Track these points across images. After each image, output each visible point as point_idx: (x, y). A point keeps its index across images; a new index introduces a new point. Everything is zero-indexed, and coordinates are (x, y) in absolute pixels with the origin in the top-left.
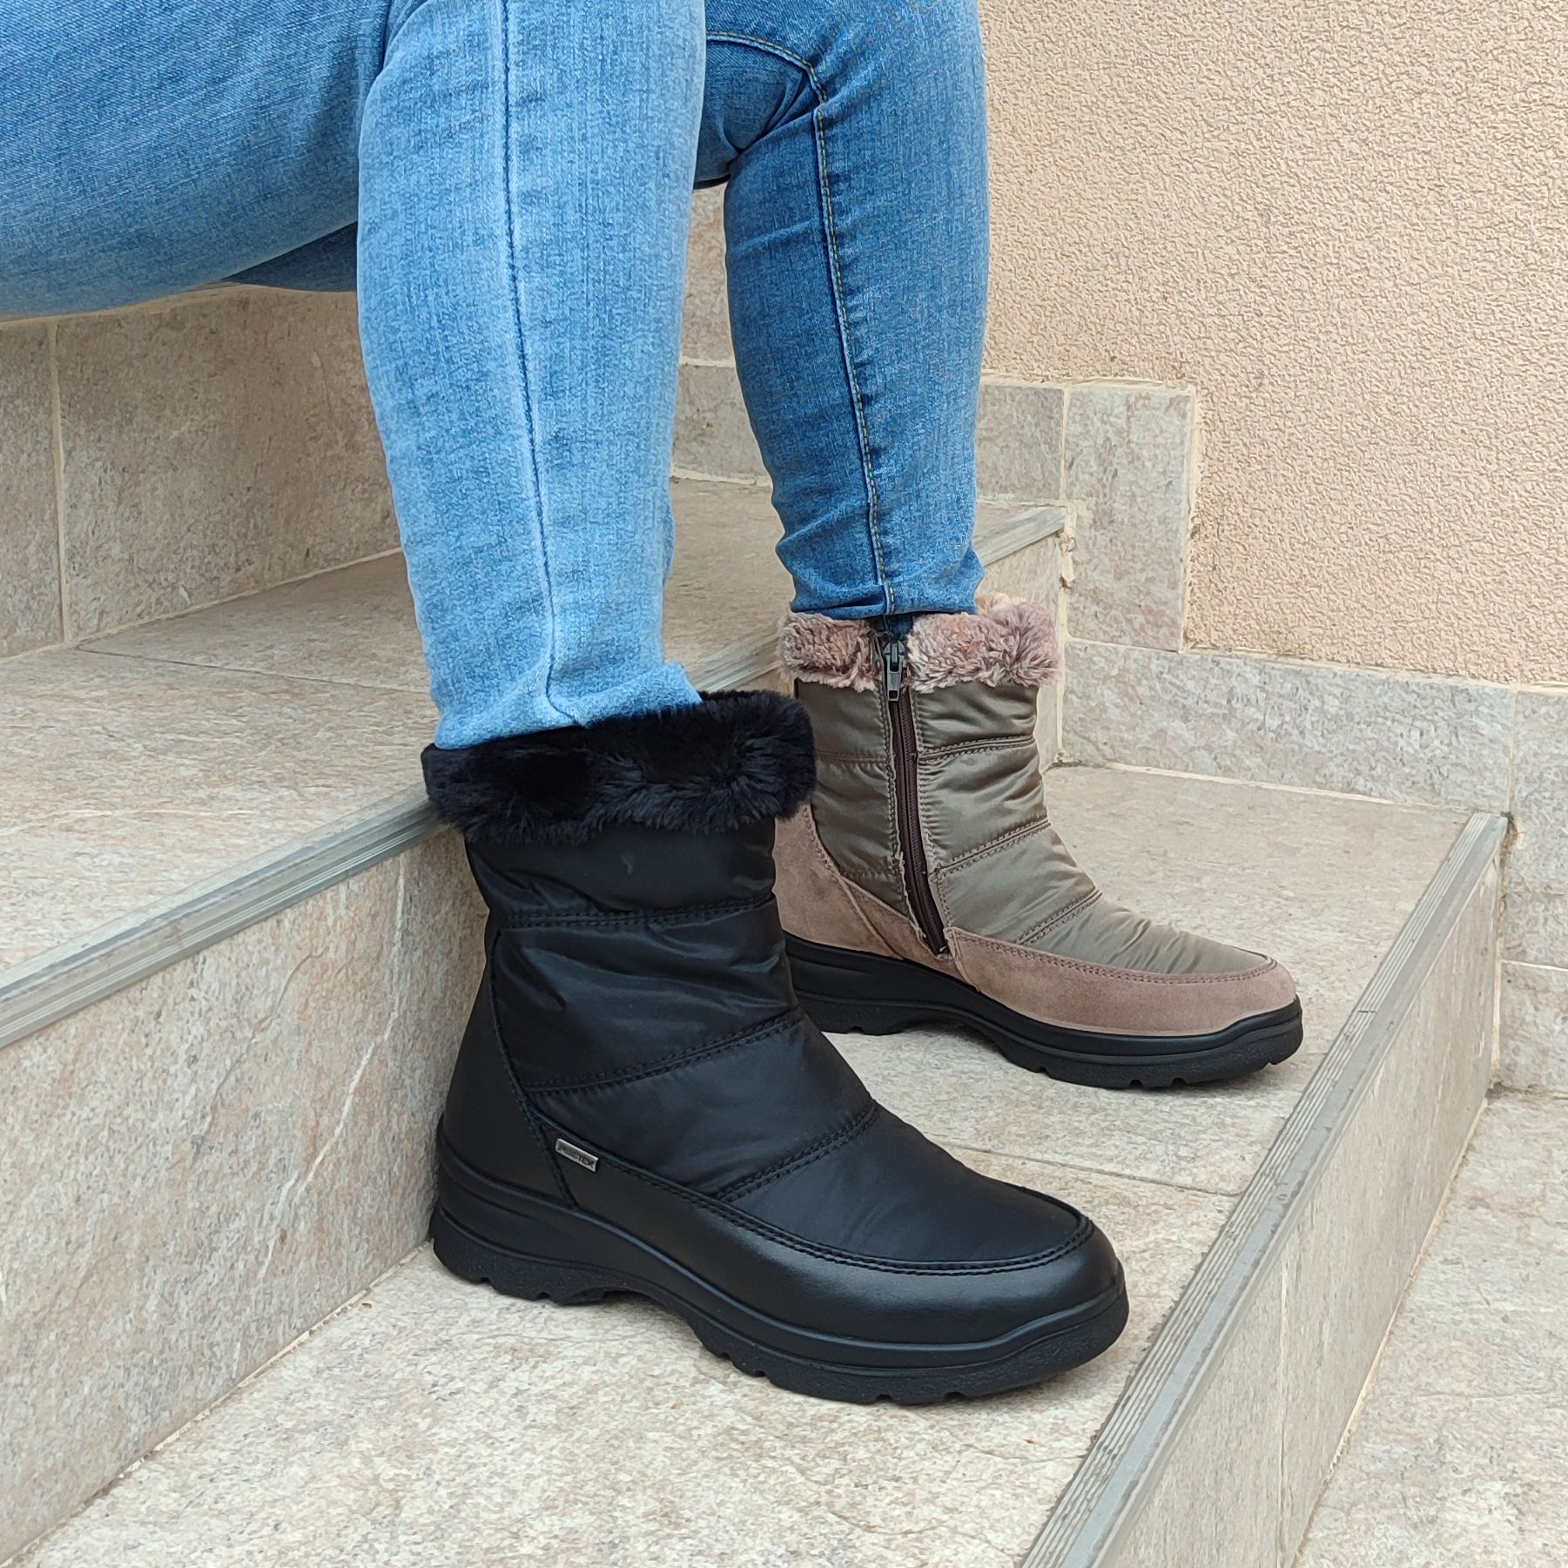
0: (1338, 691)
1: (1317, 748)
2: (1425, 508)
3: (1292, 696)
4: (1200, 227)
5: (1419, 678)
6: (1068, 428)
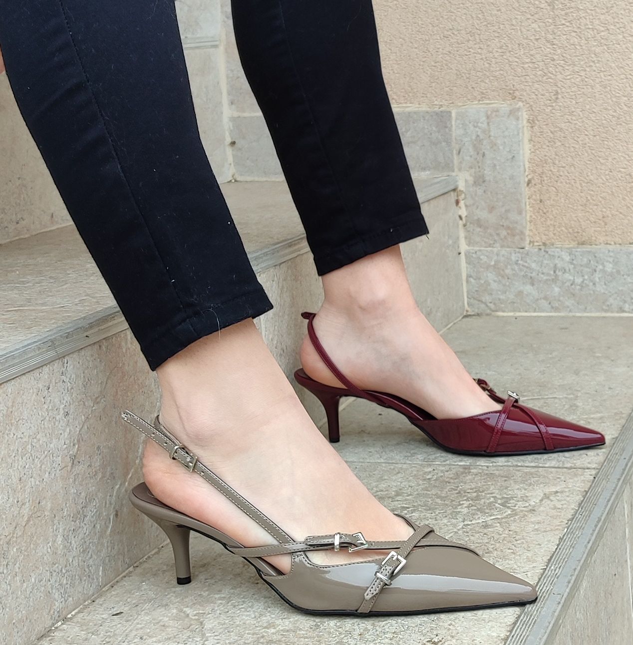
0: (611, 260)
1: (602, 291)
3: (587, 265)
4: (518, 15)
6: (456, 131)
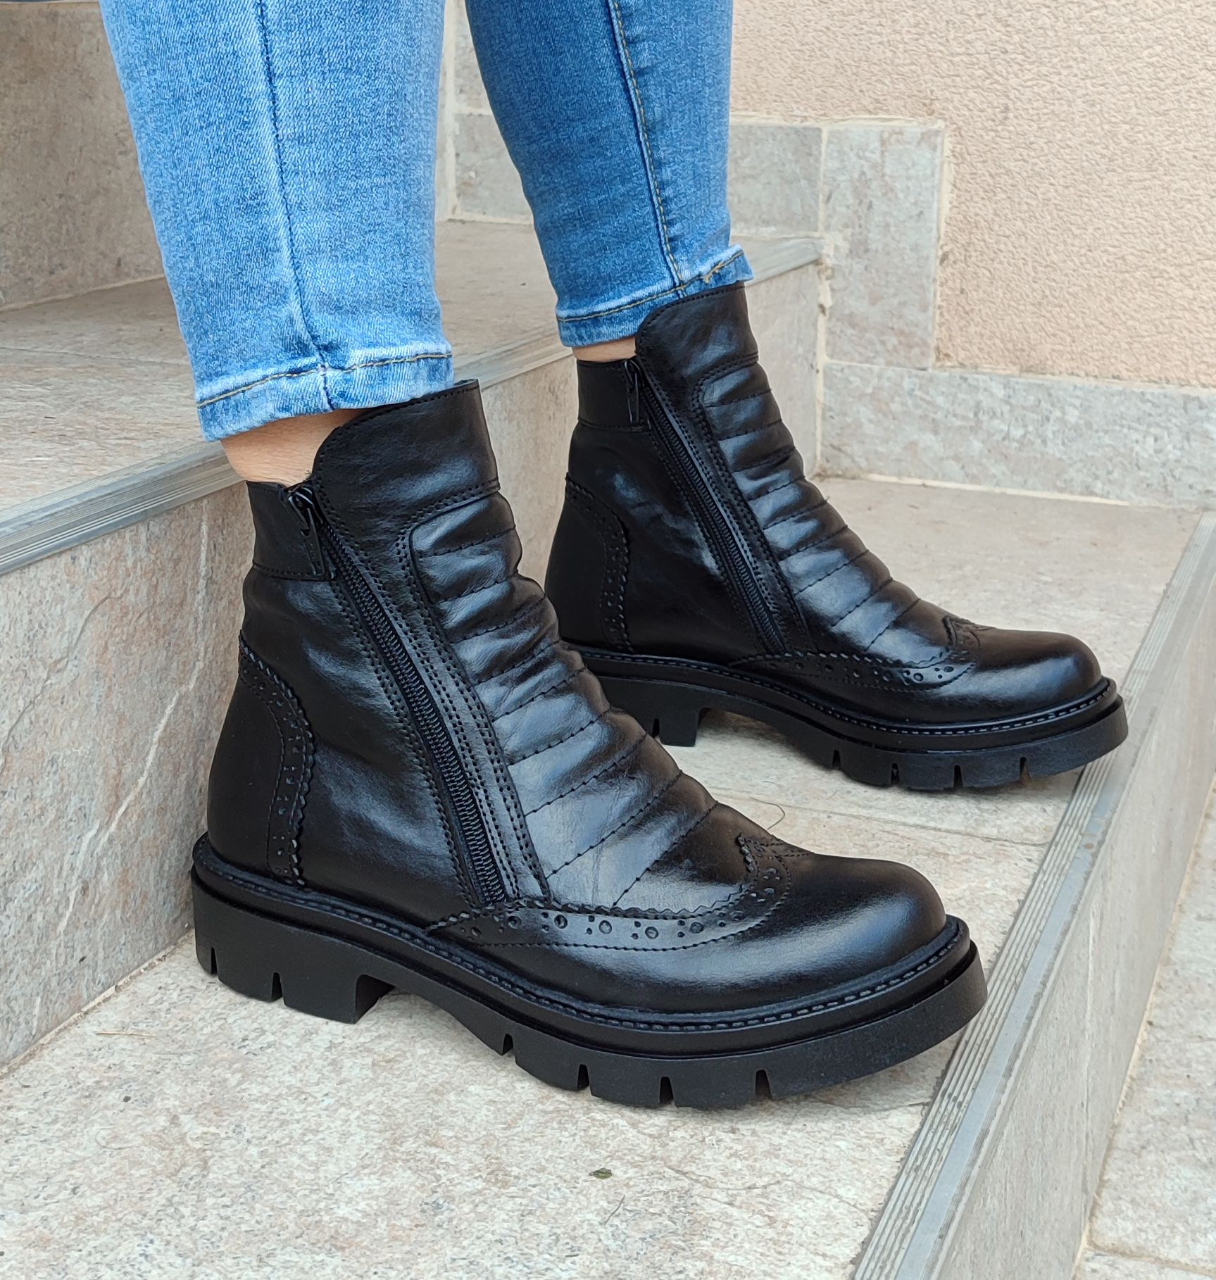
0: (1077, 403)
1: (1058, 455)
2: (1159, 230)
3: (1036, 408)
5: (1155, 389)
6: (827, 163)
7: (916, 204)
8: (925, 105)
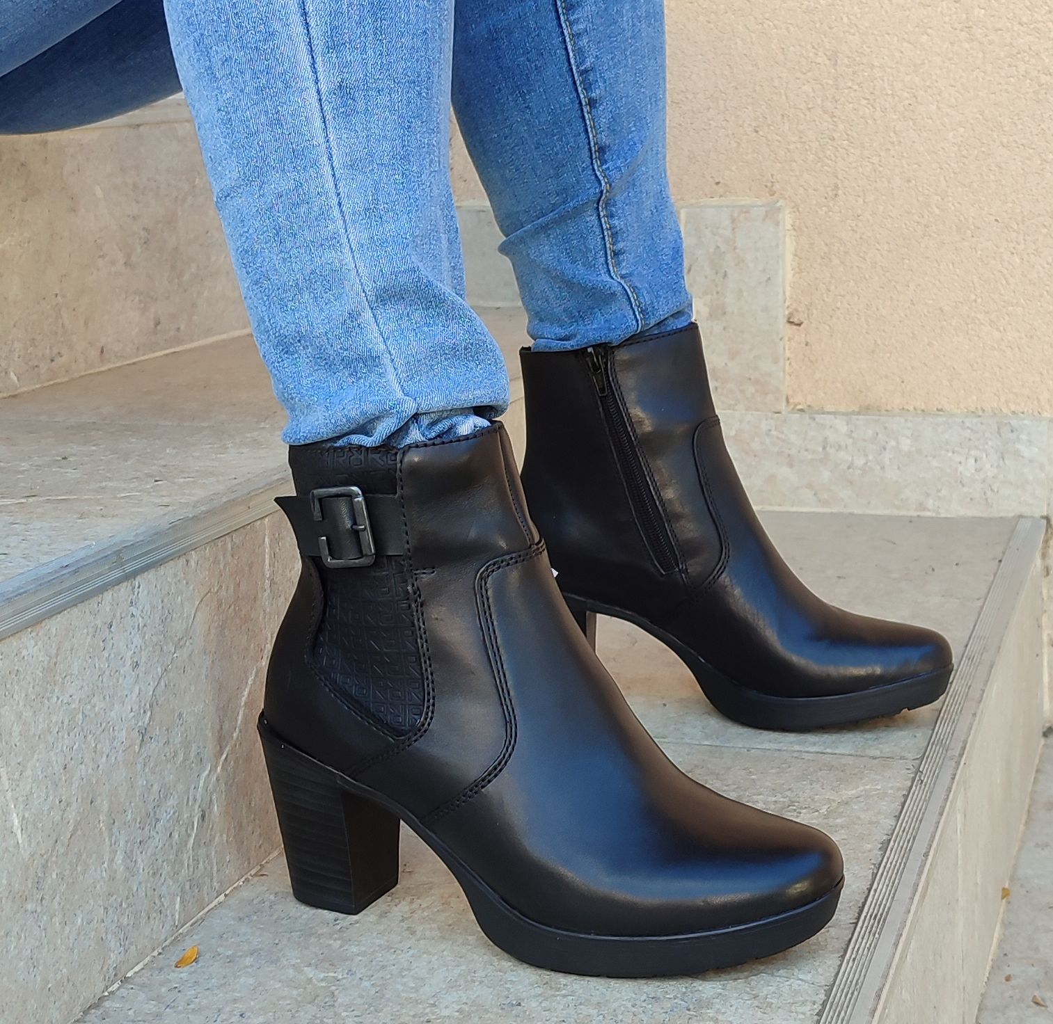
0: (909, 433)
1: (894, 478)
2: (970, 283)
3: (874, 439)
4: (782, 72)
7: (764, 270)
8: (766, 186)
